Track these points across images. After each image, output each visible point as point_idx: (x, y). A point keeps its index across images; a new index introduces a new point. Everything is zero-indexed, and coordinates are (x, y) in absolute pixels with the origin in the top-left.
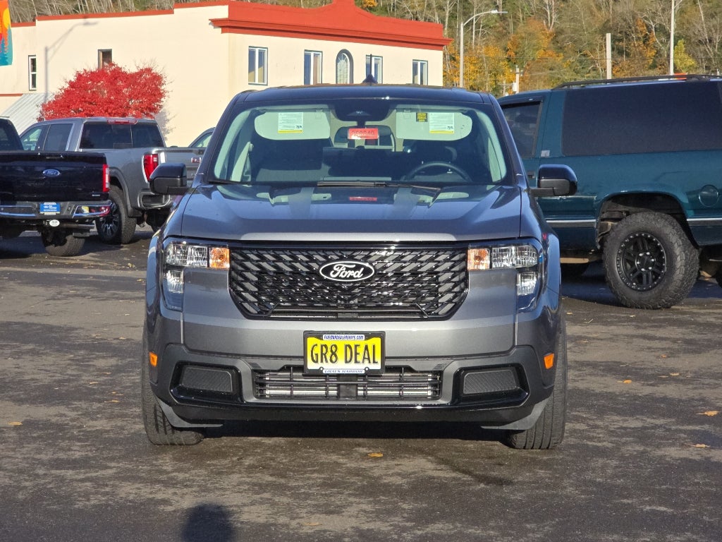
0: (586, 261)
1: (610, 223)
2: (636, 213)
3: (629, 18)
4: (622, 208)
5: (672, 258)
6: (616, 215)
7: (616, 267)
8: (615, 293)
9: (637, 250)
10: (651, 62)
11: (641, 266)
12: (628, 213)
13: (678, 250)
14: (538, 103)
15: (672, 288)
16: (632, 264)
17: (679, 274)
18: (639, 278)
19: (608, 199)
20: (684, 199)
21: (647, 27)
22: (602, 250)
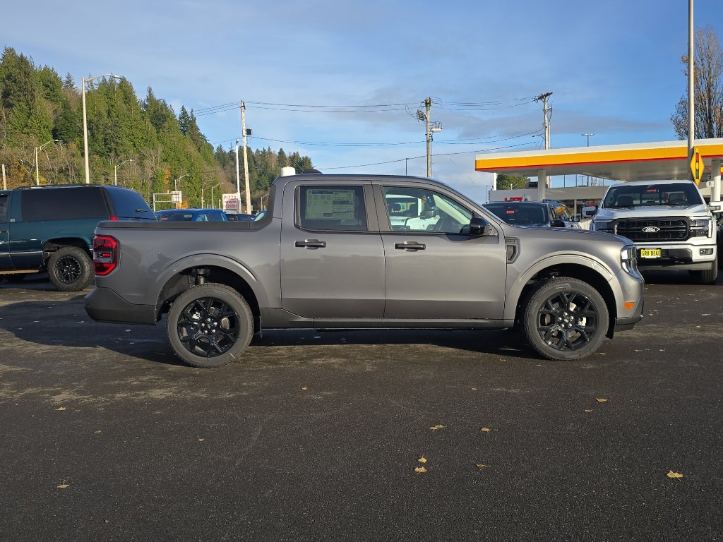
0: (37, 271)
1: (49, 253)
2: (63, 247)
3: (10, 157)
4: (55, 245)
5: (83, 267)
6: (52, 249)
7: (55, 273)
8: (55, 285)
9: (65, 264)
10: (22, 179)
11: (67, 272)
12: (58, 248)
13: (86, 264)
14: (7, 196)
15: (84, 281)
16: (63, 271)
17: (87, 275)
18: (67, 278)
19: (49, 241)
20: (88, 241)
21: (19, 161)
22: (46, 266)
